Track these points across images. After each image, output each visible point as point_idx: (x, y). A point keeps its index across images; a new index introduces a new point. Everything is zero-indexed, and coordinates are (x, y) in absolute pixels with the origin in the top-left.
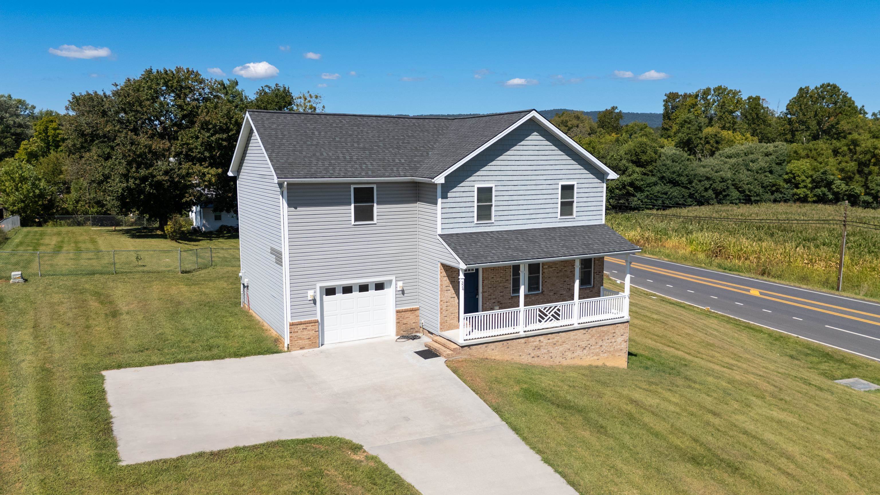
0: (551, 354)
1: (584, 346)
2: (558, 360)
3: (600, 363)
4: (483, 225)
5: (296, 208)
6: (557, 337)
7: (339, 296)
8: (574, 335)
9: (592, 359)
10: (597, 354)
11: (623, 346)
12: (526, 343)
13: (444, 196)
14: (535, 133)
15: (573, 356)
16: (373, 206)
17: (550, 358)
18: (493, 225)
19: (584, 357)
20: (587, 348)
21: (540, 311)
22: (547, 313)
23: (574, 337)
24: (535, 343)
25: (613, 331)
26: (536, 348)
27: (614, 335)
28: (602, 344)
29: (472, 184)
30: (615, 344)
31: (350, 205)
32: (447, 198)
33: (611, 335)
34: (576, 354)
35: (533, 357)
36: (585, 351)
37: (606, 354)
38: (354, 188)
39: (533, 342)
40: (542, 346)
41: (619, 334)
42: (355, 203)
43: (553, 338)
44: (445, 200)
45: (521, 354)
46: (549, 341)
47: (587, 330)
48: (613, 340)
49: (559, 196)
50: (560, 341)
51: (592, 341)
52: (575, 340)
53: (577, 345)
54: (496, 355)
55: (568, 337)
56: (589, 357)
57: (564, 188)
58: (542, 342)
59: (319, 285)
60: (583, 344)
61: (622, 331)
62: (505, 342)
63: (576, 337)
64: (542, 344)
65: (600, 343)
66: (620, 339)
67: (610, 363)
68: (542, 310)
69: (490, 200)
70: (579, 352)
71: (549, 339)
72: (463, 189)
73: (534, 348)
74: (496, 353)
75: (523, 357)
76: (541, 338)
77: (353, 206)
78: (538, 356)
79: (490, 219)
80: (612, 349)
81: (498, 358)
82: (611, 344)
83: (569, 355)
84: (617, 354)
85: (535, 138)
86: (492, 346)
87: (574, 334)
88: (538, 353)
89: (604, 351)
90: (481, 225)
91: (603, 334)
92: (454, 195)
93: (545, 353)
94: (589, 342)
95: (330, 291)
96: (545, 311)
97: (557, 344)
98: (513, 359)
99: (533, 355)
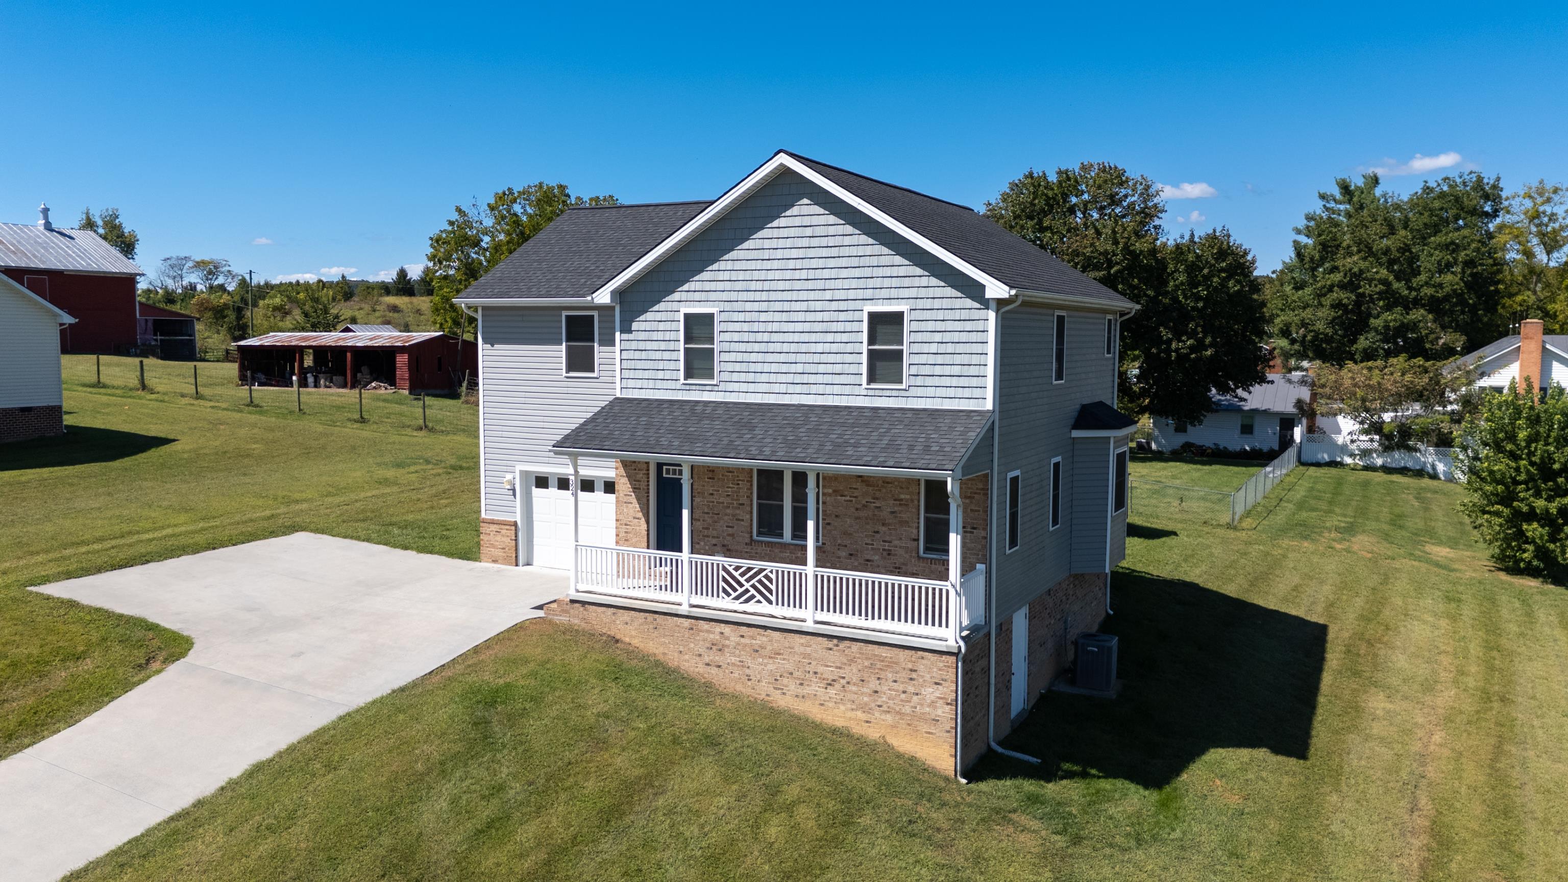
0: (747, 671)
1: (831, 677)
2: (763, 690)
3: (873, 733)
4: (698, 387)
5: (492, 346)
6: (762, 638)
7: (553, 491)
8: (802, 644)
9: (850, 714)
10: (864, 708)
11: (939, 712)
12: (692, 629)
13: (626, 329)
14: (806, 201)
15: (801, 691)
16: (593, 346)
17: (745, 678)
18: (716, 388)
19: (831, 705)
20: (837, 686)
21: (724, 569)
22: (742, 580)
23: (802, 649)
24: (712, 636)
25: (910, 666)
26: (714, 648)
27: (914, 675)
28: (878, 688)
29: (675, 306)
30: (915, 698)
31: (561, 344)
32: (630, 331)
33: (904, 675)
34: (806, 690)
35: (708, 664)
36: (832, 691)
37: (889, 717)
38: (568, 317)
39: (708, 631)
40: (728, 646)
41: (927, 677)
42: (568, 340)
43: (753, 638)
44: (625, 336)
45: (681, 649)
46: (742, 640)
47: (835, 641)
48: (911, 689)
49: (865, 337)
50: (769, 648)
51: (851, 673)
52: (805, 656)
53: (812, 668)
54: (631, 637)
55: (787, 645)
56: (842, 708)
57: (876, 319)
58: (728, 638)
59: (520, 467)
60: (829, 673)
61: (937, 674)
62: (650, 617)
63: (808, 650)
64: (727, 642)
65: (873, 684)
66: (931, 693)
67: (904, 743)
68: (731, 569)
69: (711, 340)
70: (815, 688)
71: (742, 636)
72: (659, 316)
73: (709, 645)
74: (633, 633)
75: (687, 657)
76: (727, 629)
77: (564, 344)
78: (719, 666)
79: (712, 377)
80: (907, 709)
81: (635, 642)
82: (903, 696)
83: (792, 687)
84: (924, 728)
85: (805, 208)
86: (626, 616)
87: (802, 641)
88: (718, 658)
89: (885, 708)
90: (694, 388)
91: (879, 665)
92: (643, 326)
93: (733, 664)
94: (842, 673)
95: (542, 482)
96: (736, 574)
97: (762, 652)
98: (664, 654)
99: (707, 659)
